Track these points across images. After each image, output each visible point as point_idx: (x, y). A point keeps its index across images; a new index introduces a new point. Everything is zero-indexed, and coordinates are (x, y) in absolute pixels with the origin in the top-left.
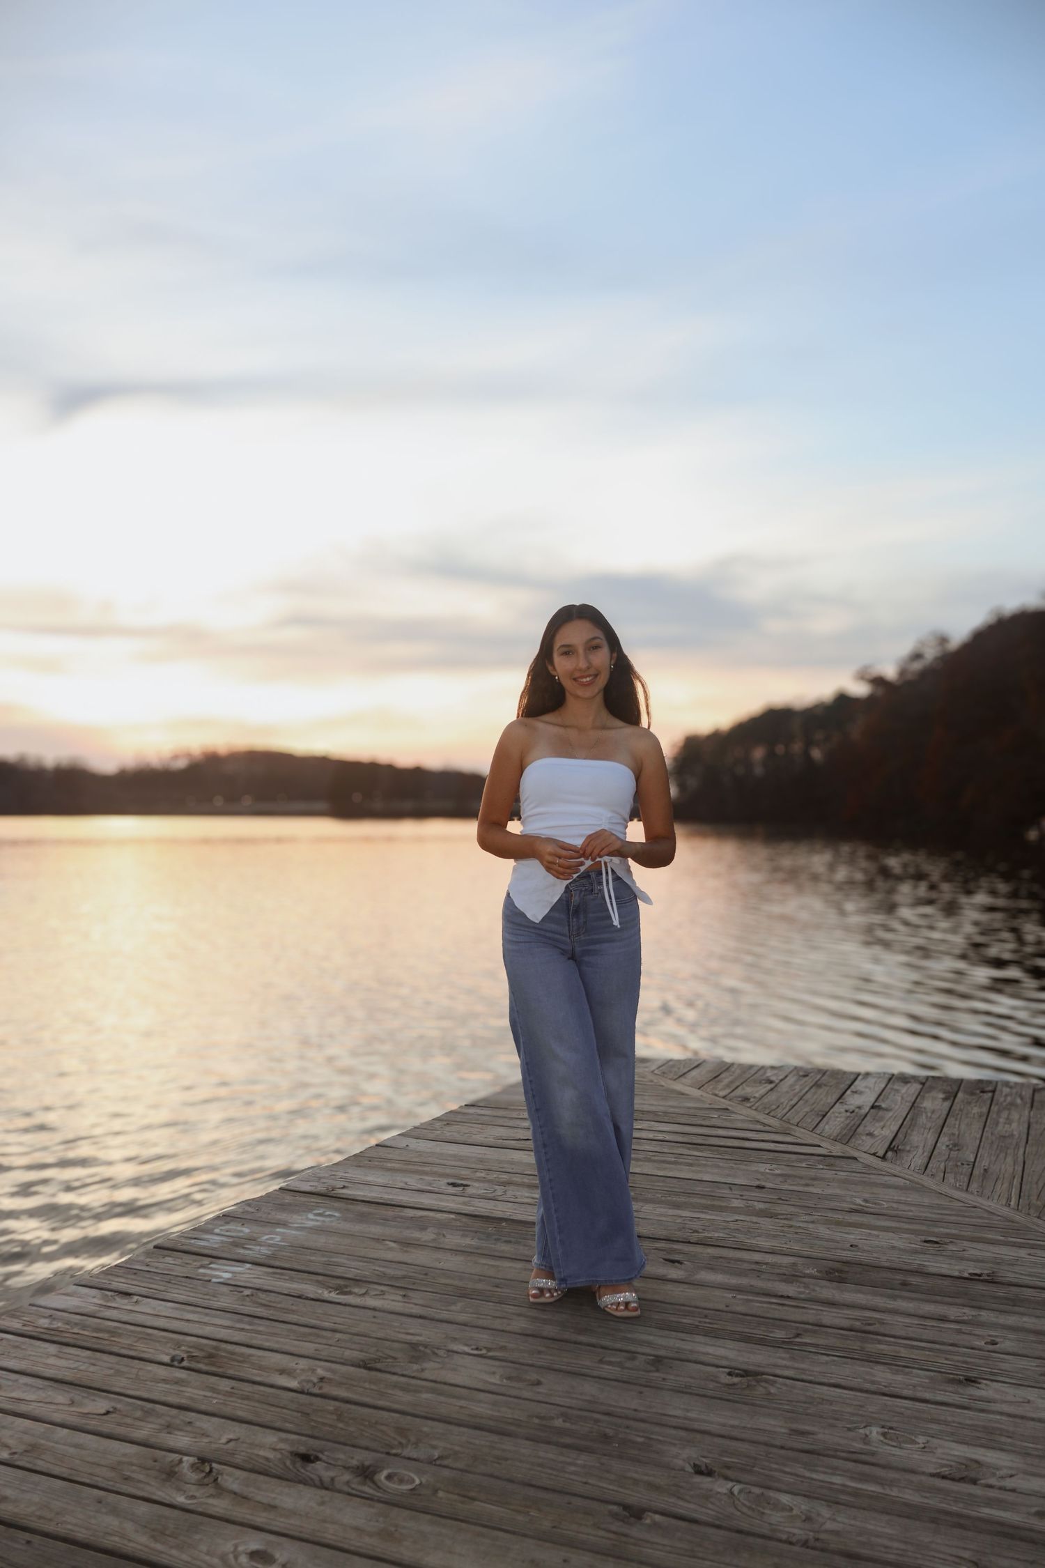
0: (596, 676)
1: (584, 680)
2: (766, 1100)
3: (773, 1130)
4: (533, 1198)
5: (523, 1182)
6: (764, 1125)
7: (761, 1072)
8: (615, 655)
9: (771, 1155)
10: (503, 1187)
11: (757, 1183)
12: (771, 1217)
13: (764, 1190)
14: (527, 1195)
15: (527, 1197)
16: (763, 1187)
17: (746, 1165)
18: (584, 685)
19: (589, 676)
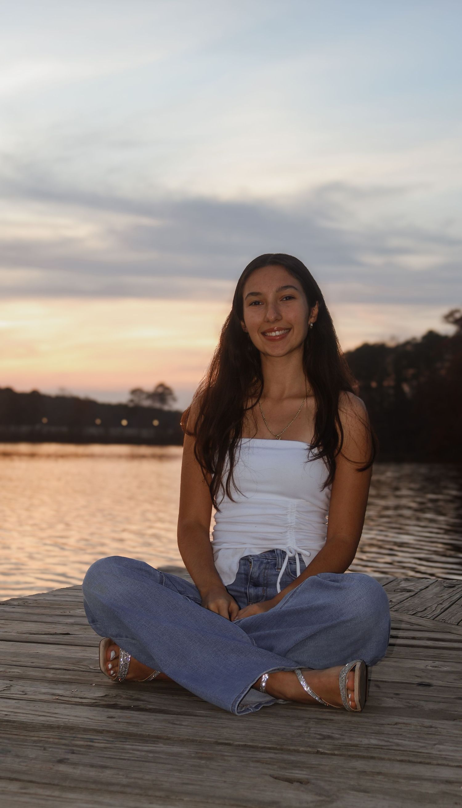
0: (289, 330)
1: (273, 334)
2: (407, 604)
3: (425, 628)
4: (53, 694)
5: (45, 677)
6: (412, 624)
7: (394, 583)
8: (316, 311)
9: (431, 652)
10: (8, 682)
11: (419, 680)
12: (454, 720)
13: (431, 688)
14: (44, 690)
15: (45, 694)
16: (429, 685)
17: (395, 662)
18: (273, 339)
19: (279, 329)
